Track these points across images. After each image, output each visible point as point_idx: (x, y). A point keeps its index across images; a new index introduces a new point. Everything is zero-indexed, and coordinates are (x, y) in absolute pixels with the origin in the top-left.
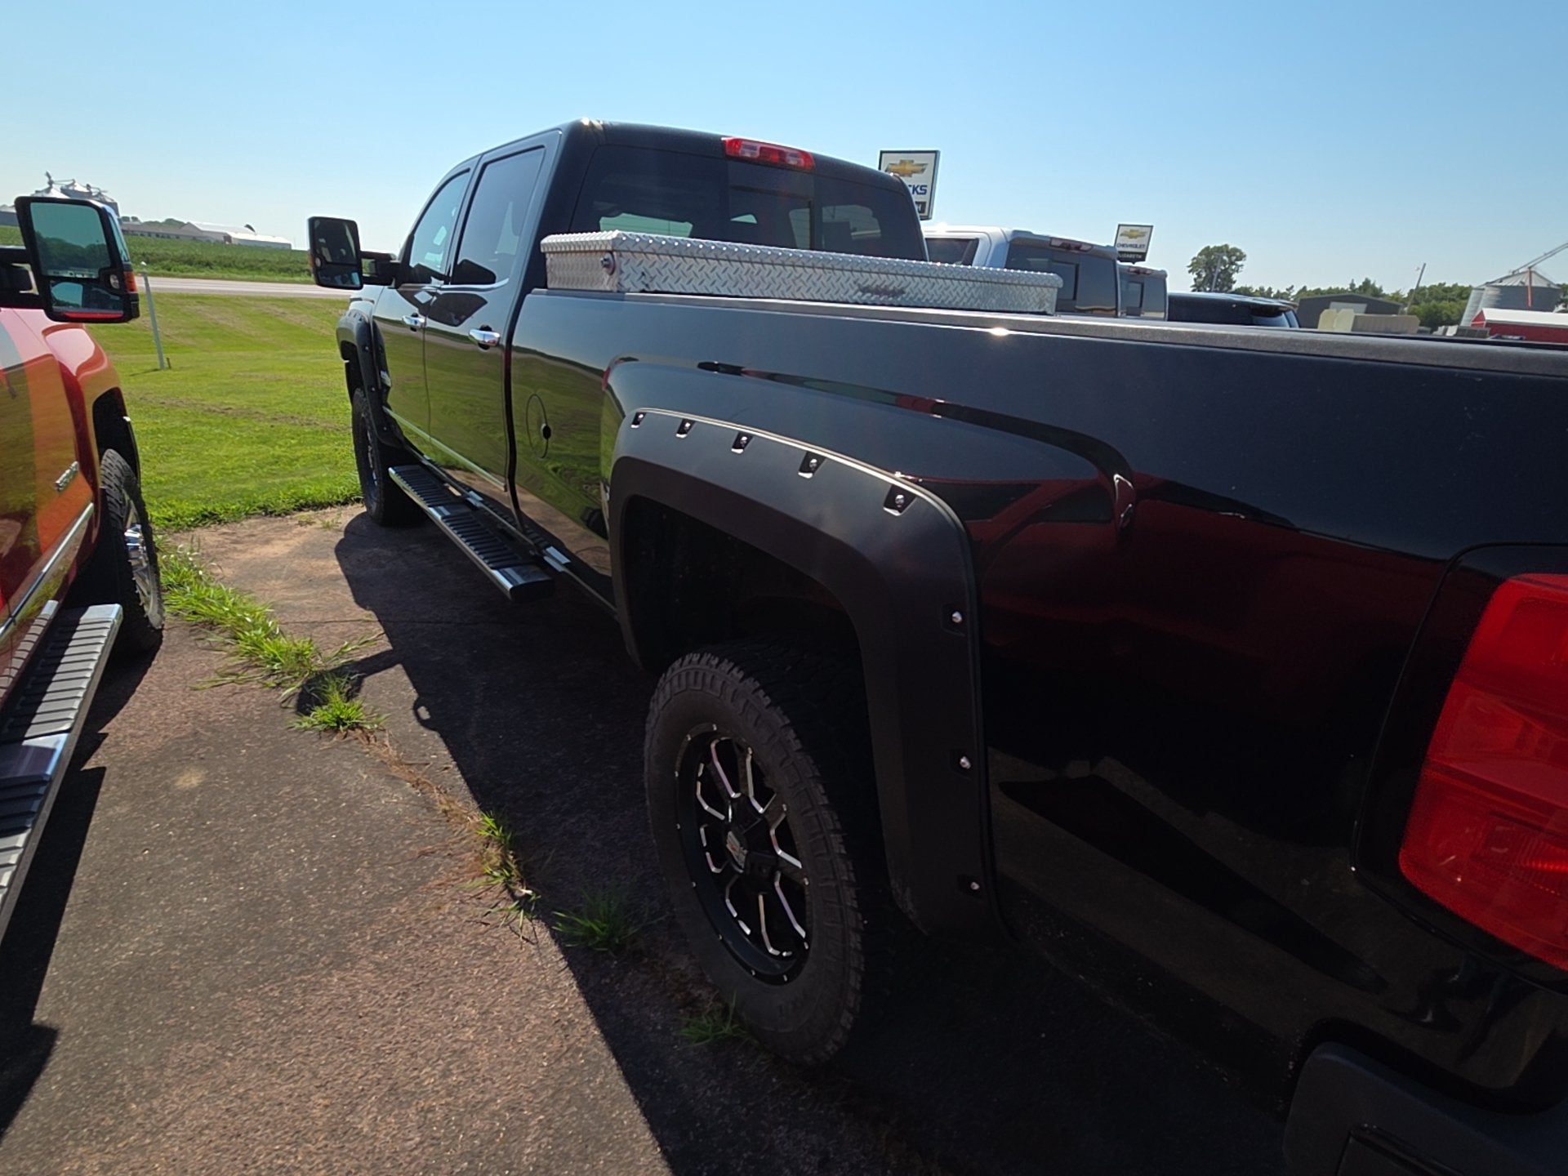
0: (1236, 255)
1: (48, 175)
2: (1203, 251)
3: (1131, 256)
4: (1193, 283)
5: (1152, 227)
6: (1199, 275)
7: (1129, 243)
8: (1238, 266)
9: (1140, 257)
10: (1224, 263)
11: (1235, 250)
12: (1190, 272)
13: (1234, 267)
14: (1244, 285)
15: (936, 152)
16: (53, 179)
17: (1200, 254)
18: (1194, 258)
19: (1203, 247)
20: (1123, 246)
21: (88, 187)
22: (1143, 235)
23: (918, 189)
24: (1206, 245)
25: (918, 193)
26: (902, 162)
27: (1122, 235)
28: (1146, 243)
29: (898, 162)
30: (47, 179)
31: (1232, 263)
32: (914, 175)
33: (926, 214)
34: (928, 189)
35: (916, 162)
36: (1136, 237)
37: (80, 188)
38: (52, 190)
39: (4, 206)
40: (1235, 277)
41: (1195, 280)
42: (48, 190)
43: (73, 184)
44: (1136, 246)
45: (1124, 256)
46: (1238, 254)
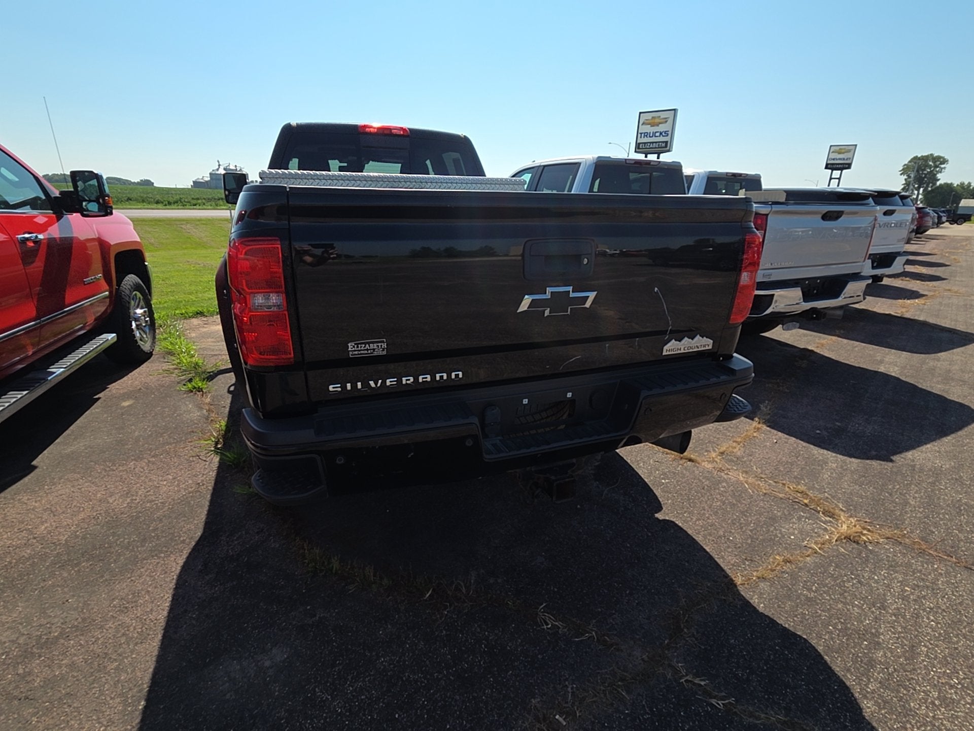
0: (940, 161)
1: (218, 161)
2: (912, 159)
3: (840, 166)
4: (904, 182)
5: (856, 145)
6: (909, 177)
7: (838, 158)
8: (942, 169)
9: (847, 166)
10: (930, 167)
11: (939, 158)
12: (901, 174)
13: (938, 169)
14: (945, 182)
15: (674, 110)
16: (221, 163)
17: (910, 162)
18: (905, 165)
19: (912, 157)
20: (834, 159)
21: (236, 166)
22: (849, 151)
23: (663, 134)
24: (915, 155)
25: (663, 136)
26: (653, 118)
27: (833, 152)
28: (851, 157)
29: (650, 118)
30: (217, 164)
31: (937, 167)
32: (660, 125)
33: (668, 148)
34: (670, 133)
35: (662, 117)
36: (843, 153)
37: (232, 167)
38: (220, 169)
39: (198, 179)
40: (939, 176)
41: (906, 180)
42: (218, 170)
43: (229, 166)
44: (844, 159)
45: (835, 166)
46: (942, 160)
